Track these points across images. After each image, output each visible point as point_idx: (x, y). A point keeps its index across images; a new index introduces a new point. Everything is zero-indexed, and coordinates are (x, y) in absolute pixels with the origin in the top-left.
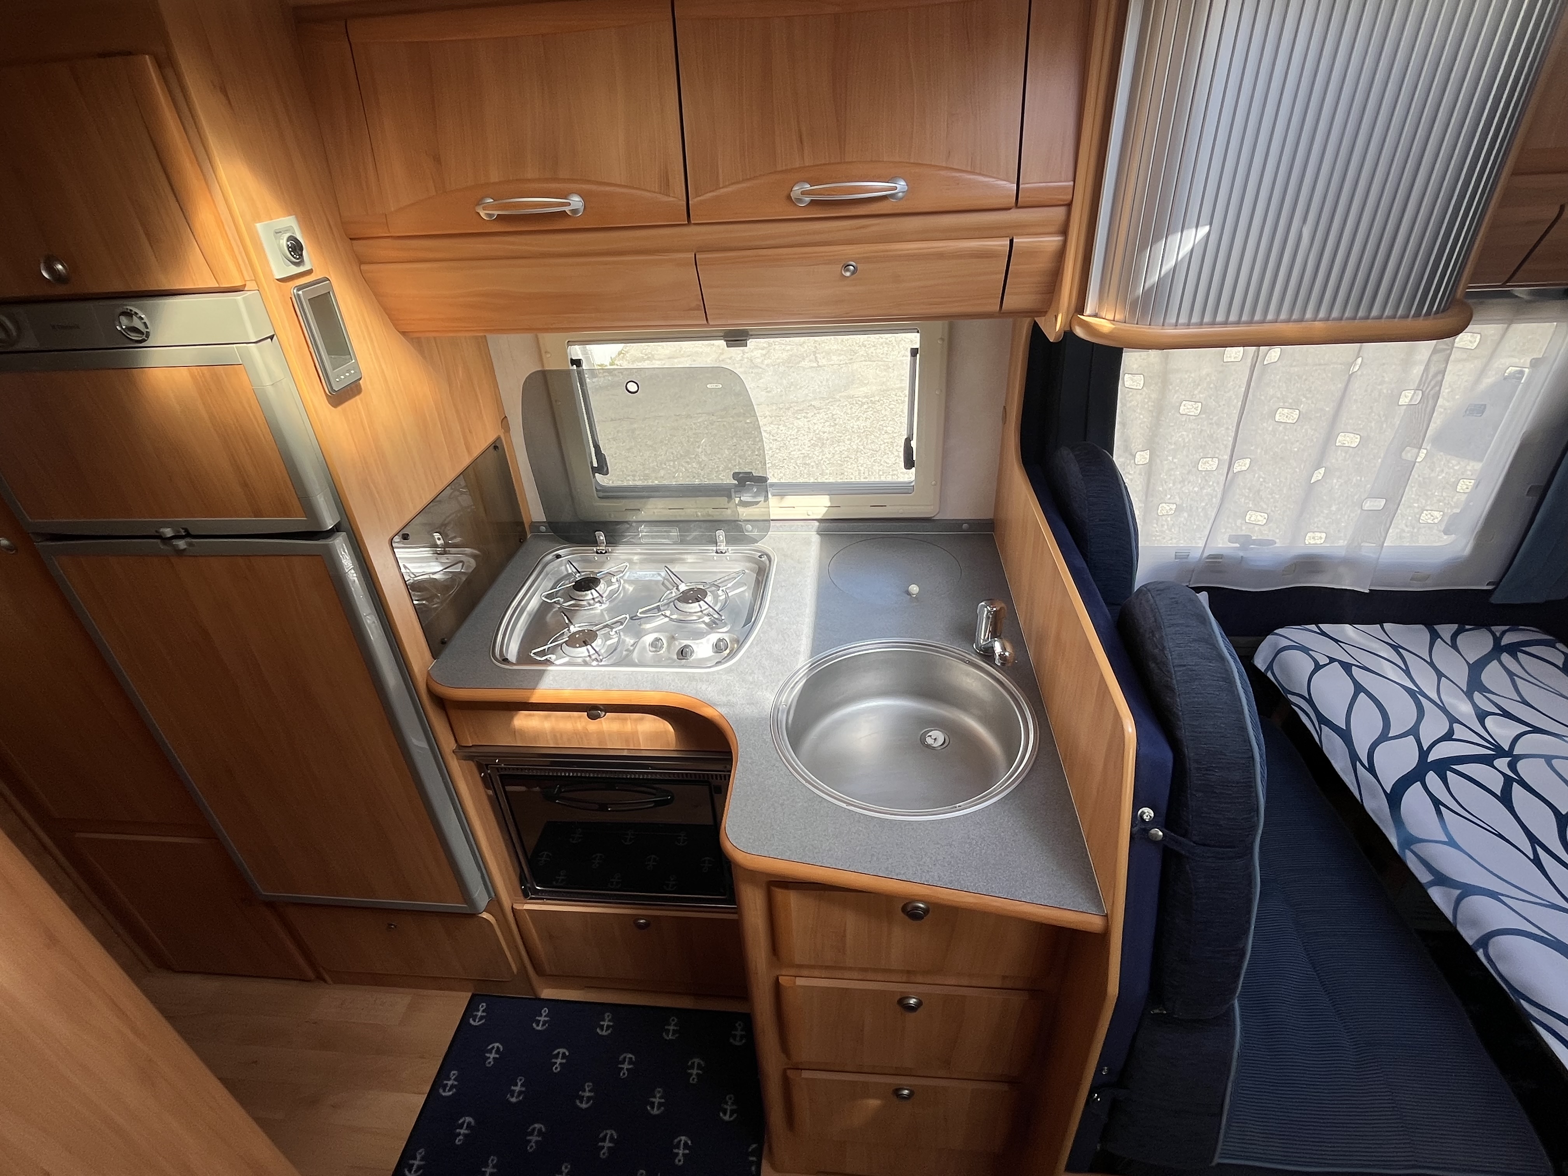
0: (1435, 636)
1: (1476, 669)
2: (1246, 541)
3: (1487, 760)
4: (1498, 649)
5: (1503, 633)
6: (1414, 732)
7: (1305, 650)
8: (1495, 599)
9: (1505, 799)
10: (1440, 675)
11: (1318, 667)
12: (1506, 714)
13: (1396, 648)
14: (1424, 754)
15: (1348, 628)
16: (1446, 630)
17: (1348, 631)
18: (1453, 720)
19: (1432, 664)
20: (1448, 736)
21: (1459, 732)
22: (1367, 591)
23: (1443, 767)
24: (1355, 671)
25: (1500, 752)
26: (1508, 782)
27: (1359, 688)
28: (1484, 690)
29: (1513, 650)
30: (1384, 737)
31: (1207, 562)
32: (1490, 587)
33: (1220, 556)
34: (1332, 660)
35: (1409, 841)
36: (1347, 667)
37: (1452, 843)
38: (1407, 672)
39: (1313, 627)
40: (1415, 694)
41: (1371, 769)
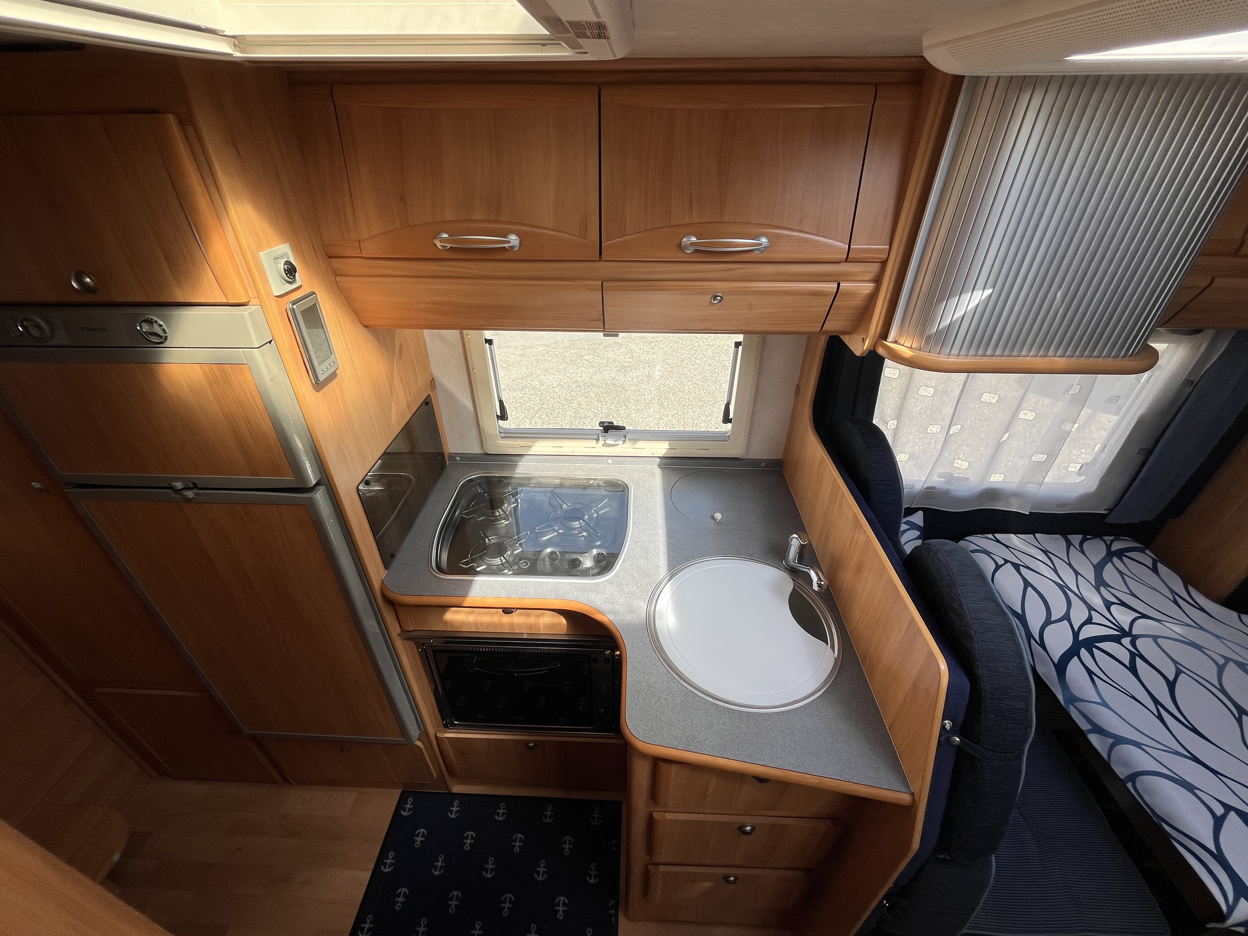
0: (1069, 544)
1: (1099, 568)
2: (950, 478)
3: (1116, 639)
4: (1110, 555)
5: (1112, 542)
6: (1067, 617)
7: (988, 553)
8: (1110, 520)
9: (1133, 669)
10: (1077, 573)
11: (998, 567)
12: (1123, 604)
13: (1046, 552)
14: (1076, 634)
15: (1012, 536)
16: (1076, 539)
17: (1014, 539)
18: (1090, 608)
19: (1070, 565)
20: (1089, 621)
21: (1096, 618)
22: (1028, 513)
23: (1091, 644)
24: (1022, 568)
25: (1124, 633)
26: (1133, 656)
27: (1027, 584)
28: (1106, 585)
29: (1120, 554)
30: (1048, 622)
31: (926, 492)
32: (1105, 512)
33: (934, 488)
34: (1006, 561)
35: (1073, 699)
36: (1016, 567)
37: (1105, 704)
38: (1055, 571)
39: (990, 536)
40: (1063, 587)
41: (1042, 645)
